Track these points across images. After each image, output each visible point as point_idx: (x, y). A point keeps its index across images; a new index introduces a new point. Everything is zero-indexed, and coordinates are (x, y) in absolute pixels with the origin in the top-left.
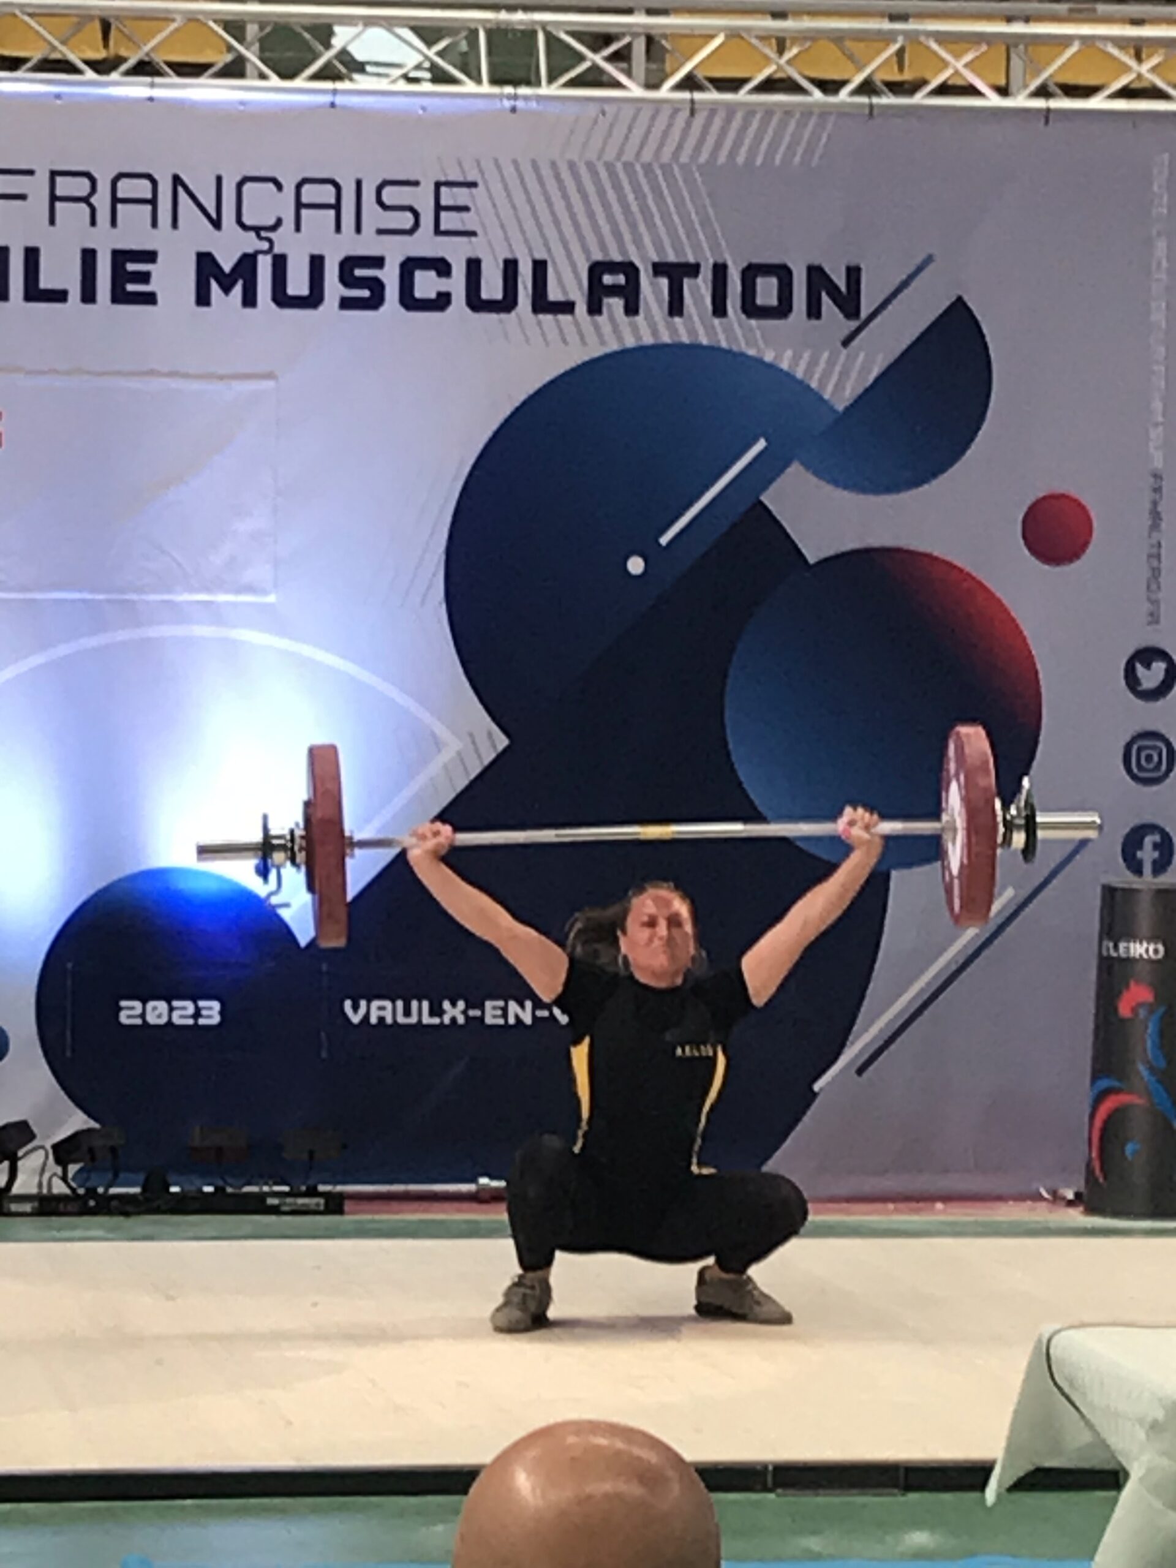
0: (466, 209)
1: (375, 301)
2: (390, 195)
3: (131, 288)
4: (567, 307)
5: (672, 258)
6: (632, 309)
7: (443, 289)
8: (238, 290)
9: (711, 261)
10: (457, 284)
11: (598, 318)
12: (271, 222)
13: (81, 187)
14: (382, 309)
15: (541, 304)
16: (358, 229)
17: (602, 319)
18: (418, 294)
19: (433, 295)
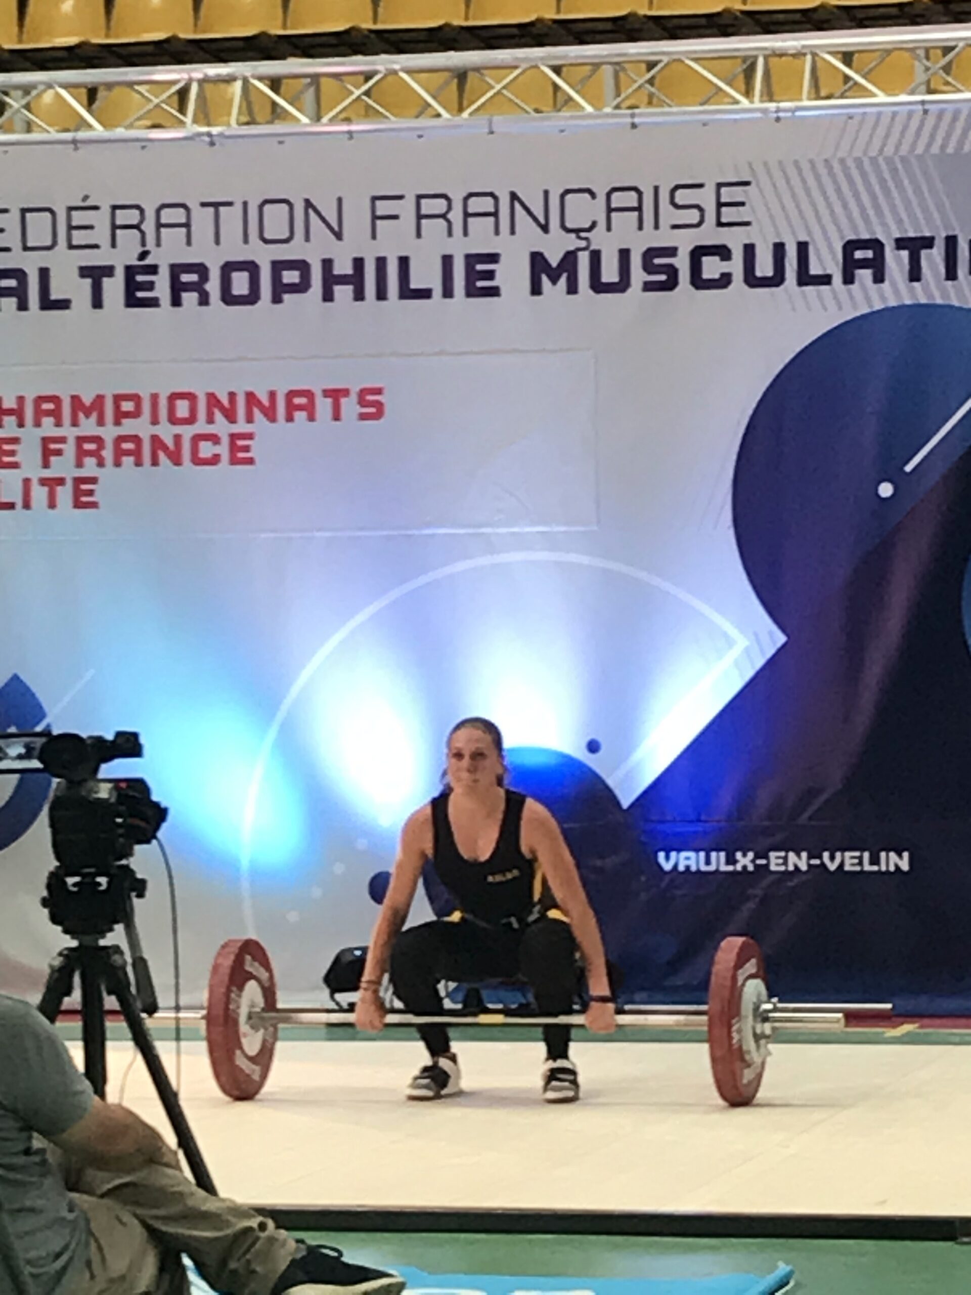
0: (742, 204)
1: (670, 285)
2: (682, 197)
3: (480, 284)
4: (826, 280)
5: (911, 234)
6: (879, 278)
7: (726, 270)
8: (563, 281)
9: (944, 235)
10: (736, 267)
11: (851, 286)
12: (587, 225)
13: (439, 206)
14: (677, 290)
15: (805, 279)
16: (657, 227)
17: (854, 287)
18: (706, 275)
19: (717, 276)
